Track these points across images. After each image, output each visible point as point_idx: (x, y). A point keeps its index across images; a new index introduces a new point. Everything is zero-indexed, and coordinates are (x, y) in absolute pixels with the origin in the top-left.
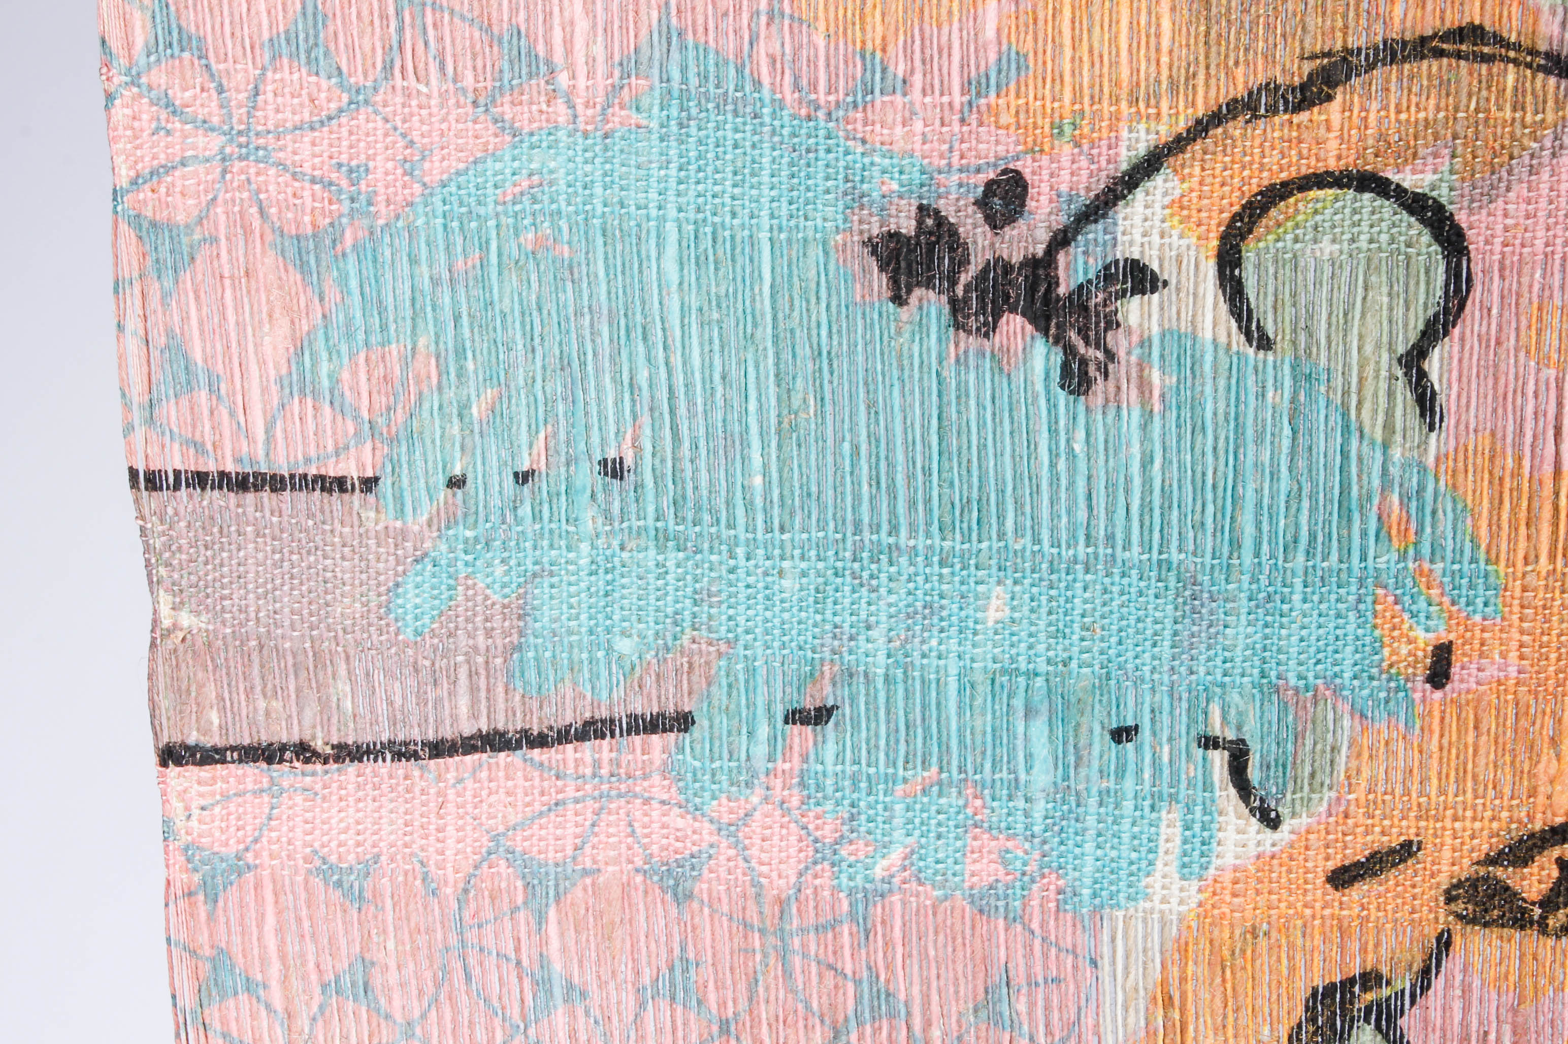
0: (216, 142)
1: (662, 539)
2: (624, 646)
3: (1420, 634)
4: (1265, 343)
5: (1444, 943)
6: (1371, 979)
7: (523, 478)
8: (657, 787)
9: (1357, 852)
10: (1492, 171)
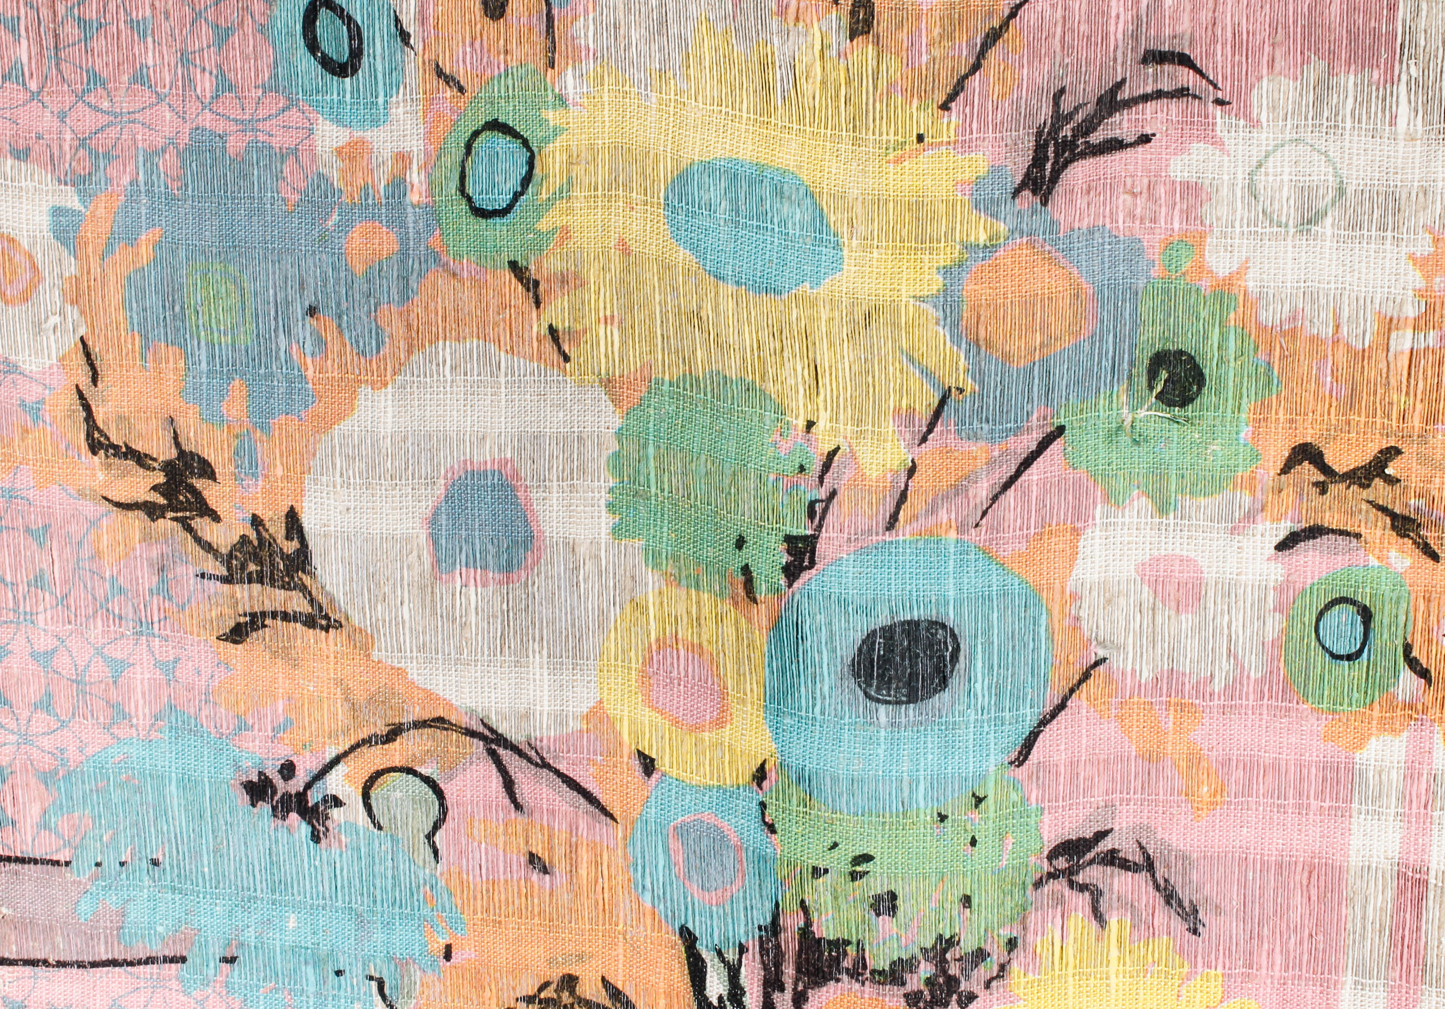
0: (16, 737)
1: (174, 889)
2: (160, 929)
3: (440, 940)
4: (380, 828)
7: (122, 864)
8: (174, 984)
10: (451, 769)
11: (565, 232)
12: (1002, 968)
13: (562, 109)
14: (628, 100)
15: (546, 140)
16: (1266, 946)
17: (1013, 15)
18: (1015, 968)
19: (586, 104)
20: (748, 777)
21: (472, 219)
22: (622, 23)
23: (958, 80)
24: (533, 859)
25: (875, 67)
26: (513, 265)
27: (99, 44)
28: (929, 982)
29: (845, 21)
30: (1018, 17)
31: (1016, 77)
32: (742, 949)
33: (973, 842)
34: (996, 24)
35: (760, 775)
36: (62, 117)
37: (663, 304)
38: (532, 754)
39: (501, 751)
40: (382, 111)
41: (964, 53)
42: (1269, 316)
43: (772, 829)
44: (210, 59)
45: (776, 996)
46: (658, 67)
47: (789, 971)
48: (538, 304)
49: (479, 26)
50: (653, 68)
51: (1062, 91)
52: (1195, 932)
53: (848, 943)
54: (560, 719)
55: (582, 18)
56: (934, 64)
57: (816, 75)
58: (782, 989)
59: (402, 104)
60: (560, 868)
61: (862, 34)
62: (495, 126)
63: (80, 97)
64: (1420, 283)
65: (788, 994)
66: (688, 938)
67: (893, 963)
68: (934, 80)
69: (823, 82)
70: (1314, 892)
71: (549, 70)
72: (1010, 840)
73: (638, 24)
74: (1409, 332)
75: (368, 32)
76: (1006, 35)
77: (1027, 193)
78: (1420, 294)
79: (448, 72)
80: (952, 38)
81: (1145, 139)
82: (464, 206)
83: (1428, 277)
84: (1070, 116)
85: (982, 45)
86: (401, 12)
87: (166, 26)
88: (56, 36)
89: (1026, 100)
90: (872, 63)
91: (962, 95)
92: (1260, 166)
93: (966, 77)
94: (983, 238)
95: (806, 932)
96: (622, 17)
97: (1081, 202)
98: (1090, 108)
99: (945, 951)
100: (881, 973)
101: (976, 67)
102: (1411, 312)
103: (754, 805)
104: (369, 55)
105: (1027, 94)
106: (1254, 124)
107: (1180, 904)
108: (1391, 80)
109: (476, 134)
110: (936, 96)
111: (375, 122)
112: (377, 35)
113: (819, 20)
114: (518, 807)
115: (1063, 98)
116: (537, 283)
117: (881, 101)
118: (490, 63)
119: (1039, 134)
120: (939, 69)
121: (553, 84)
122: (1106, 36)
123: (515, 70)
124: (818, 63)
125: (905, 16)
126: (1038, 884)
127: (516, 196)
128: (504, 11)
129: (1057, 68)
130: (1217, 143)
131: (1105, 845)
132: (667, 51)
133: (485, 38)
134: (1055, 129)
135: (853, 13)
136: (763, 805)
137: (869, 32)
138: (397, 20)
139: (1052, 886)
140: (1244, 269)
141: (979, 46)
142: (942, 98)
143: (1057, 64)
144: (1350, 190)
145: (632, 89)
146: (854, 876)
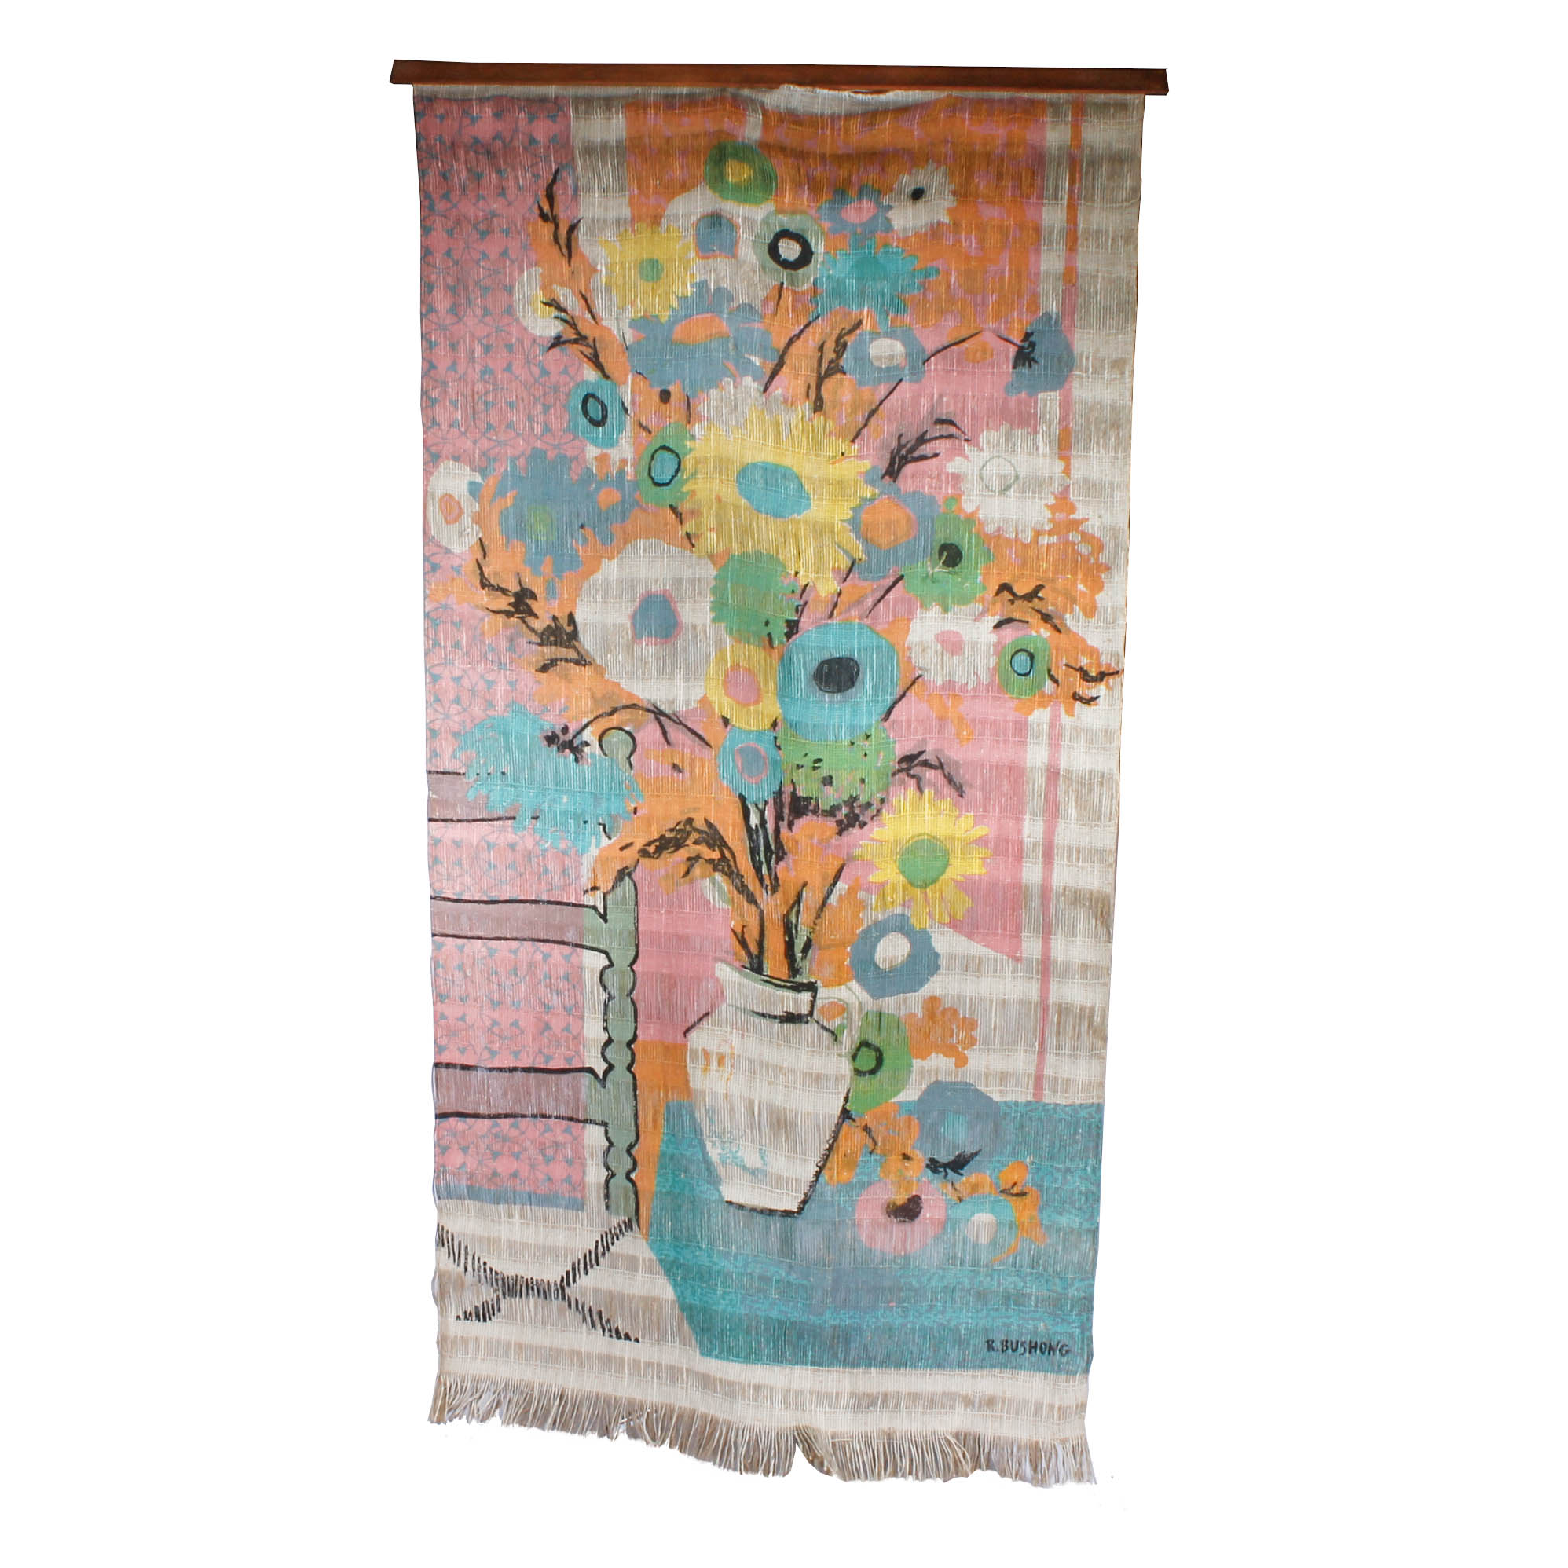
0: (442, 716)
1: (511, 786)
2: (504, 804)
3: (632, 805)
4: (606, 755)
5: (638, 860)
6: (627, 868)
7: (489, 774)
8: (510, 829)
9: (623, 844)
10: (638, 727)
11: (694, 492)
12: (878, 811)
13: (693, 441)
14: (721, 437)
15: (686, 454)
16: (992, 802)
17: (881, 404)
18: (884, 811)
19: (703, 439)
20: (769, 726)
21: (653, 487)
22: (719, 406)
23: (858, 430)
24: (675, 766)
25: (824, 425)
26: (671, 507)
27: (492, 412)
28: (846, 815)
29: (812, 405)
31: (882, 429)
32: (766, 803)
33: (866, 755)
34: (874, 407)
35: (774, 724)
36: (475, 443)
37: (735, 522)
38: (675, 718)
39: (662, 718)
40: (615, 441)
41: (861, 419)
42: (990, 529)
43: (779, 748)
44: (541, 418)
45: (781, 823)
46: (734, 424)
47: (786, 811)
48: (681, 523)
49: (658, 406)
50: (732, 424)
51: (901, 436)
52: (961, 796)
53: (811, 798)
54: (688, 702)
55: (702, 404)
56: (848, 424)
57: (800, 427)
58: (783, 820)
59: (624, 438)
60: (687, 769)
61: (818, 411)
62: (664, 448)
63: (484, 434)
64: (1050, 516)
65: (786, 823)
66: (742, 799)
67: (831, 807)
68: (848, 430)
69: (803, 430)
70: (1012, 779)
71: (688, 424)
72: (882, 754)
73: (725, 406)
74: (1046, 537)
75: (610, 408)
76: (878, 412)
77: (887, 477)
78: (1051, 520)
79: (644, 425)
80: (855, 413)
81: (936, 455)
82: (650, 482)
83: (1053, 513)
84: (905, 446)
85: (868, 416)
86: (624, 400)
87: (521, 405)
88: (474, 409)
89: (887, 439)
90: (823, 423)
91: (860, 436)
92: (984, 466)
93: (861, 429)
94: (869, 496)
95: (793, 794)
96: (719, 403)
97: (909, 481)
98: (913, 442)
99: (853, 802)
100: (826, 811)
101: (865, 425)
102: (1047, 528)
103: (772, 738)
104: (610, 417)
105: (887, 437)
106: (981, 450)
107: (955, 784)
108: (1036, 432)
109: (656, 451)
110: (849, 437)
111: (612, 446)
112: (614, 409)
113: (801, 405)
114: (668, 743)
115: (902, 438)
116: (681, 514)
117: (827, 439)
118: (662, 422)
119: (892, 452)
120: (850, 426)
121: (690, 430)
122: (919, 413)
123: (673, 424)
124: (800, 423)
125: (836, 404)
126: (894, 774)
127: (673, 477)
128: (669, 400)
129: (899, 426)
130: (966, 457)
131: (923, 758)
132: (737, 418)
133: (660, 411)
134: (899, 450)
135: (815, 402)
136: (775, 738)
137: (821, 410)
138: (623, 404)
139: (899, 776)
140: (978, 509)
141: (866, 417)
142: (851, 438)
143: (899, 424)
144: (1021, 476)
145: (723, 433)
146: (815, 768)
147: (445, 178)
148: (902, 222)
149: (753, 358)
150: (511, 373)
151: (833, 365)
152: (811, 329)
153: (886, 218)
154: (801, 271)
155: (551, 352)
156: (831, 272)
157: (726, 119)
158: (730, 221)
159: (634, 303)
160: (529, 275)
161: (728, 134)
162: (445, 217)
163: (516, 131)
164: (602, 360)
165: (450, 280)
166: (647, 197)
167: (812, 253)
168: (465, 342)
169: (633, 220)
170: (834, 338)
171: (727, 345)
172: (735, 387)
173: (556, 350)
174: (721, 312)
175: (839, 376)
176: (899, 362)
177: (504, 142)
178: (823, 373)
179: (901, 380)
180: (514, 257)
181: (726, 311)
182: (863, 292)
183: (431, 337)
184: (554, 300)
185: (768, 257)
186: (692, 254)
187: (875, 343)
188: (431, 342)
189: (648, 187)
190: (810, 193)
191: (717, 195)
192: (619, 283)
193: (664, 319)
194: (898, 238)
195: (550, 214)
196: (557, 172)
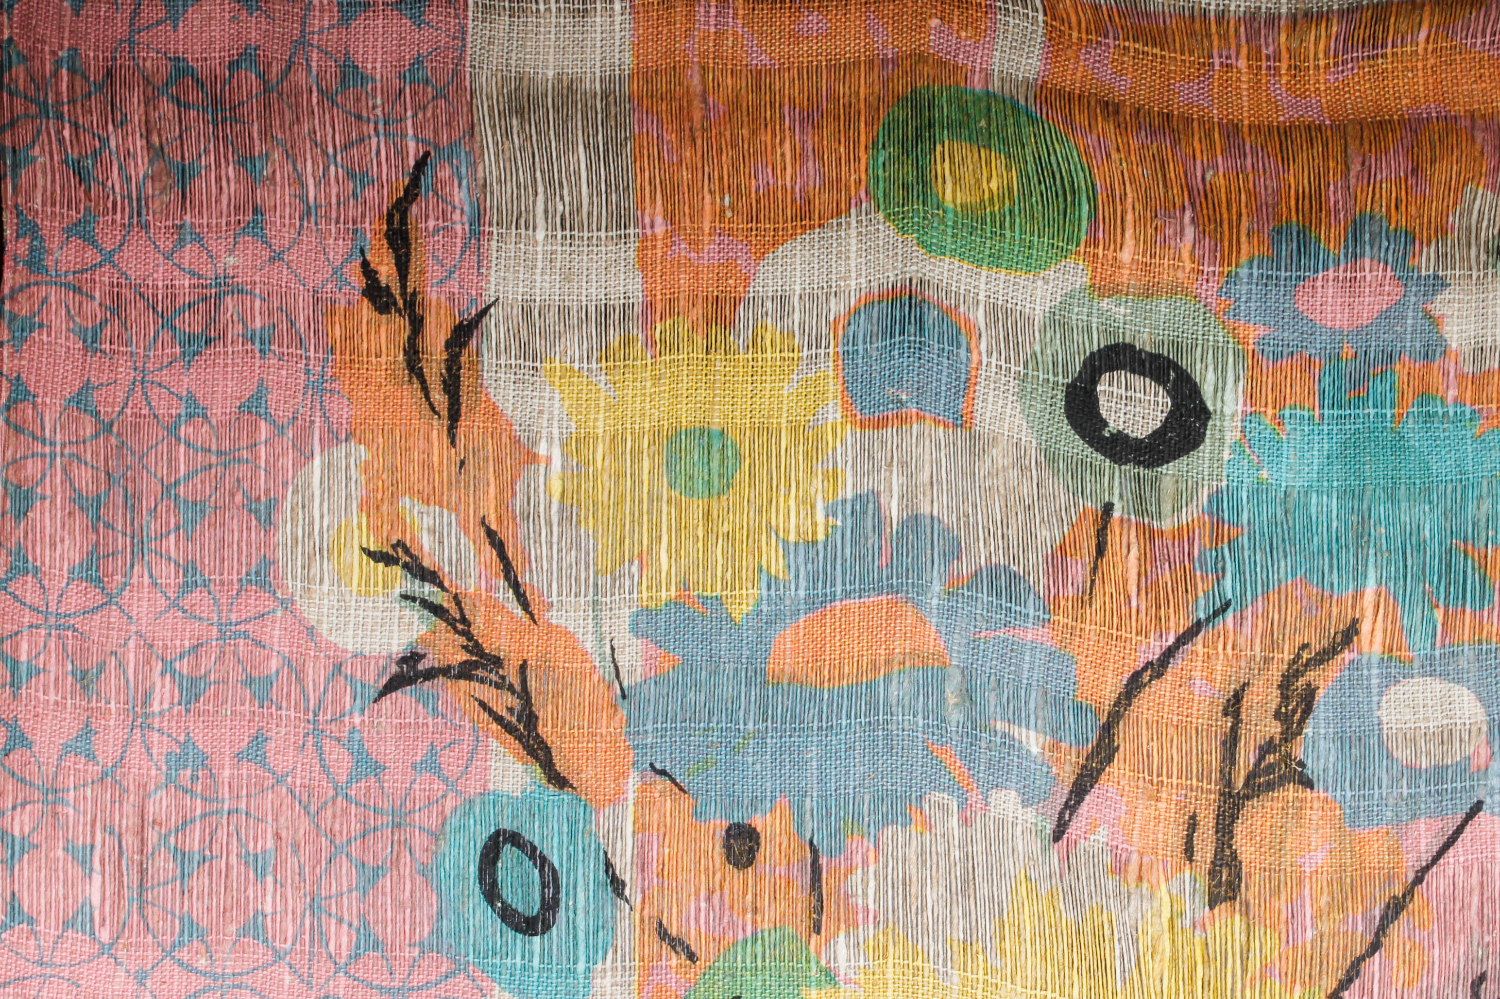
13: (828, 987)
14: (920, 978)
17: (1419, 880)
19: (862, 982)
22: (914, 879)
23: (1352, 962)
25: (1244, 943)
27: (200, 882)
29: (1203, 883)
30: (1424, 883)
31: (1426, 959)
34: (1398, 890)
36: (141, 978)
40: (581, 981)
41: (1360, 928)
44: (350, 905)
46: (961, 937)
49: (718, 876)
50: (955, 937)
51: (1482, 978)
55: (860, 871)
56: (1321, 942)
57: (1163, 951)
59: (609, 974)
61: (1225, 900)
63: (169, 952)
68: (1321, 962)
69: (1174, 960)
71: (814, 936)
73: (935, 881)
75: (568, 878)
76: (1411, 906)
79: (674, 933)
80: (1343, 909)
85: (1382, 919)
86: (614, 854)
87: (292, 862)
88: (142, 872)
89: (1438, 989)
90: (1239, 937)
91: (1357, 982)
93: (1362, 959)
96: (914, 871)
101: (1375, 947)
104: (567, 906)
105: (1439, 982)
110: (1324, 983)
112: (580, 882)
113: (1167, 880)
115: (1483, 986)
117: (1253, 988)
118: (732, 923)
120: (1328, 948)
121: (818, 954)
123: (766, 934)
124: (1167, 936)
125: (1282, 879)
128: (754, 857)
129: (1475, 948)
132: (973, 917)
133: (726, 891)
135: (1213, 873)
137: (1235, 898)
138: (608, 865)
141: (1378, 919)
142: (1333, 985)
143: (1475, 944)
145: (926, 965)
147: (81, 175)
148: (1471, 329)
149: (1018, 732)
150: (263, 764)
151: (1271, 758)
152: (1198, 645)
153: (1428, 316)
154: (1169, 469)
155: (387, 702)
156: (1264, 474)
157: (935, 22)
158: (947, 313)
159: (645, 558)
160: (328, 467)
161: (941, 63)
162: (77, 290)
163: (302, 43)
164: (545, 730)
165: (84, 477)
166: (695, 244)
167: (1204, 414)
168: (121, 665)
169: (649, 306)
170: (1276, 674)
171: (943, 692)
172: (965, 822)
173: (404, 697)
174: (923, 589)
175: (1291, 792)
176: (1470, 750)
177: (263, 77)
178: (1240, 783)
179: (1477, 807)
180: (283, 414)
181: (937, 587)
182: (1362, 537)
183: (16, 648)
184: (400, 544)
185: (1066, 427)
186: (833, 413)
187: (1395, 692)
188: (16, 662)
189: (696, 215)
190: (1201, 235)
191: (912, 237)
192: (602, 497)
193: (740, 610)
194: (1461, 377)
195: (396, 291)
196: (421, 164)
